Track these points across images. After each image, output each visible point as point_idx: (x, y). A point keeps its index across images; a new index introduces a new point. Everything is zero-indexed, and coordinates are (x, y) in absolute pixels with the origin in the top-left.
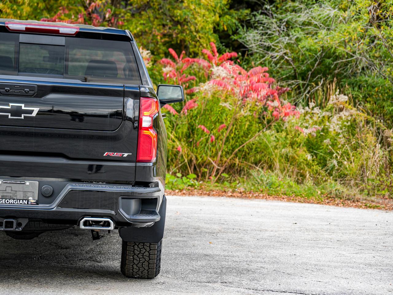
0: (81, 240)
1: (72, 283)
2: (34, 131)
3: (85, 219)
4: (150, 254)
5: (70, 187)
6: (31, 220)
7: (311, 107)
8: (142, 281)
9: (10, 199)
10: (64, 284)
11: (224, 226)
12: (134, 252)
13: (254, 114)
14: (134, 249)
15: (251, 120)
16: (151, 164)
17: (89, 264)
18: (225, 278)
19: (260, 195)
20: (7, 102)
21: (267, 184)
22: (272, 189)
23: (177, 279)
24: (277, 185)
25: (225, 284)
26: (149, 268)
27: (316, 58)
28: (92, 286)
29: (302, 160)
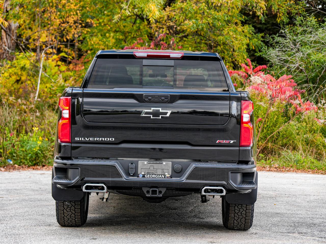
0: (181, 203)
1: (192, 233)
2: (168, 127)
3: (205, 188)
4: (246, 213)
5: (194, 165)
6: (168, 189)
7: (322, 103)
8: (240, 232)
9: (153, 175)
10: (187, 234)
11: (277, 192)
12: (235, 211)
13: (280, 110)
14: (235, 209)
15: (278, 114)
16: (250, 148)
17: (196, 220)
18: (300, 230)
19: (291, 169)
20: (150, 107)
21: (295, 161)
22: (298, 165)
23: (264, 230)
24: (302, 162)
25: (302, 234)
26: (246, 223)
27: (323, 67)
28: (207, 235)
29: (319, 143)
